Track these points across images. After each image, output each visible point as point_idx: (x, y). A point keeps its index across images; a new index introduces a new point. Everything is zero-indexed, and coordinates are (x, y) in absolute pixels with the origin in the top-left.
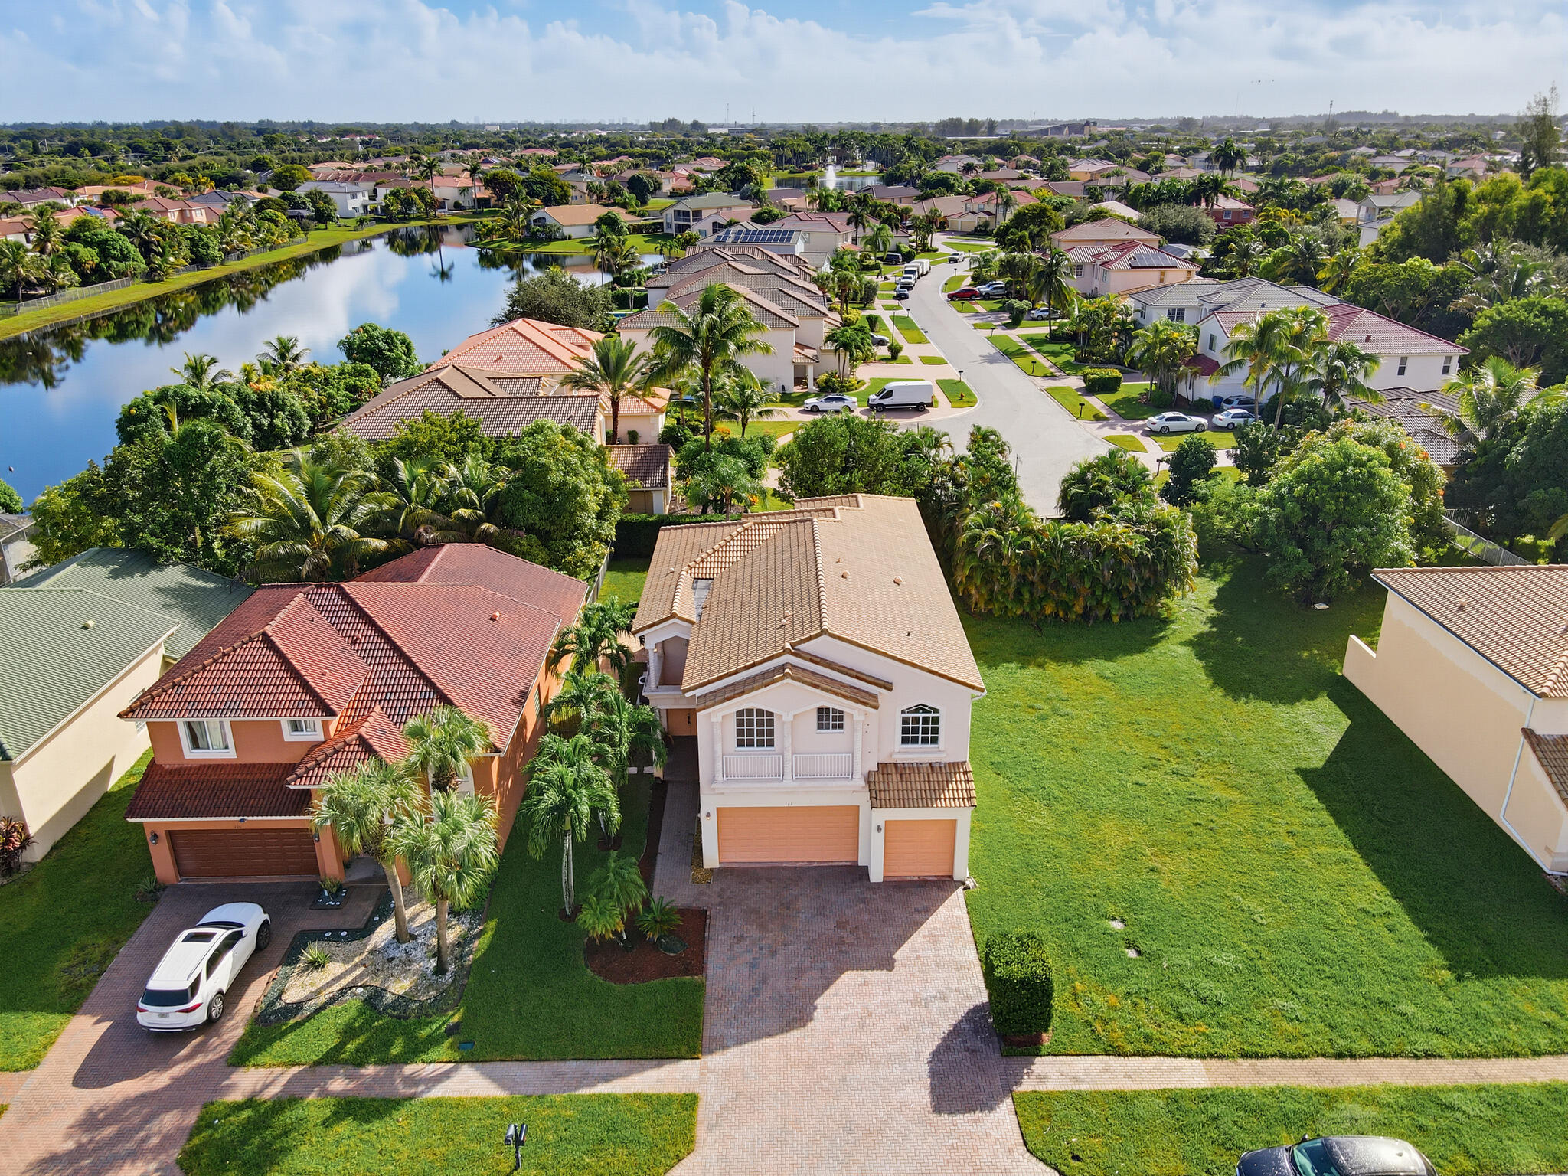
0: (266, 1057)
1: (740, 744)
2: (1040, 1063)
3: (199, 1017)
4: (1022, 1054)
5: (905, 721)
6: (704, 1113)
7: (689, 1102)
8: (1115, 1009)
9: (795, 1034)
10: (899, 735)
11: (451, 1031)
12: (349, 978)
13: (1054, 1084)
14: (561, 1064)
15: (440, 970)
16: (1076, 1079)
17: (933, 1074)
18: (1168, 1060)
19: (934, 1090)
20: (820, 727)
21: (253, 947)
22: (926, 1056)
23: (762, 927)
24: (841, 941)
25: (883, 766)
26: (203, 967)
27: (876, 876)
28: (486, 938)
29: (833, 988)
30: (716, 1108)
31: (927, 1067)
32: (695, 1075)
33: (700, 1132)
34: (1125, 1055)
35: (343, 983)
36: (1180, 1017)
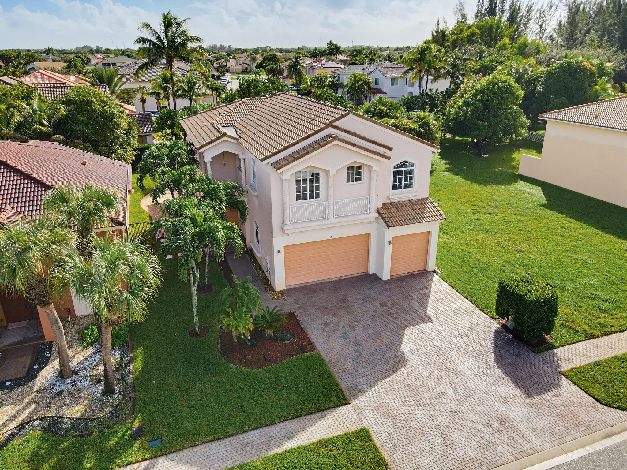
1: (298, 198)
2: (559, 353)
4: (545, 350)
6: (380, 441)
7: (364, 435)
9: (403, 371)
10: (391, 184)
11: (135, 436)
13: (578, 362)
14: (246, 435)
15: (108, 391)
16: (586, 356)
18: (620, 334)
19: (516, 383)
20: (349, 181)
24: (389, 313)
25: (385, 205)
27: (386, 276)
30: (386, 435)
31: (500, 371)
32: (354, 415)
33: (387, 456)
34: (598, 337)
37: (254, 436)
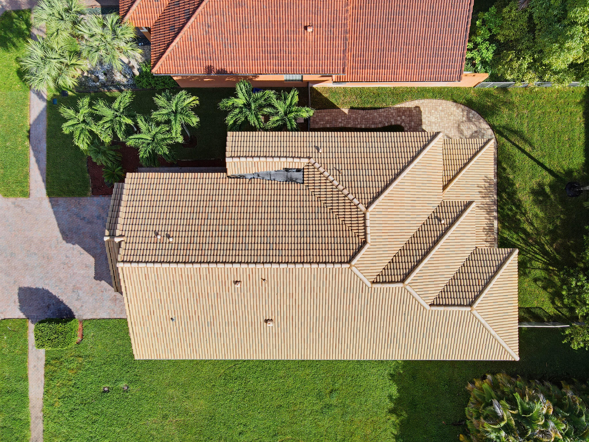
6: (21, 200)
7: (26, 194)
17: (37, 289)
19: (29, 289)
22: (46, 288)
29: (84, 252)
30: (22, 204)
31: (41, 288)
32: (38, 196)
33: (12, 199)
37: (44, 146)
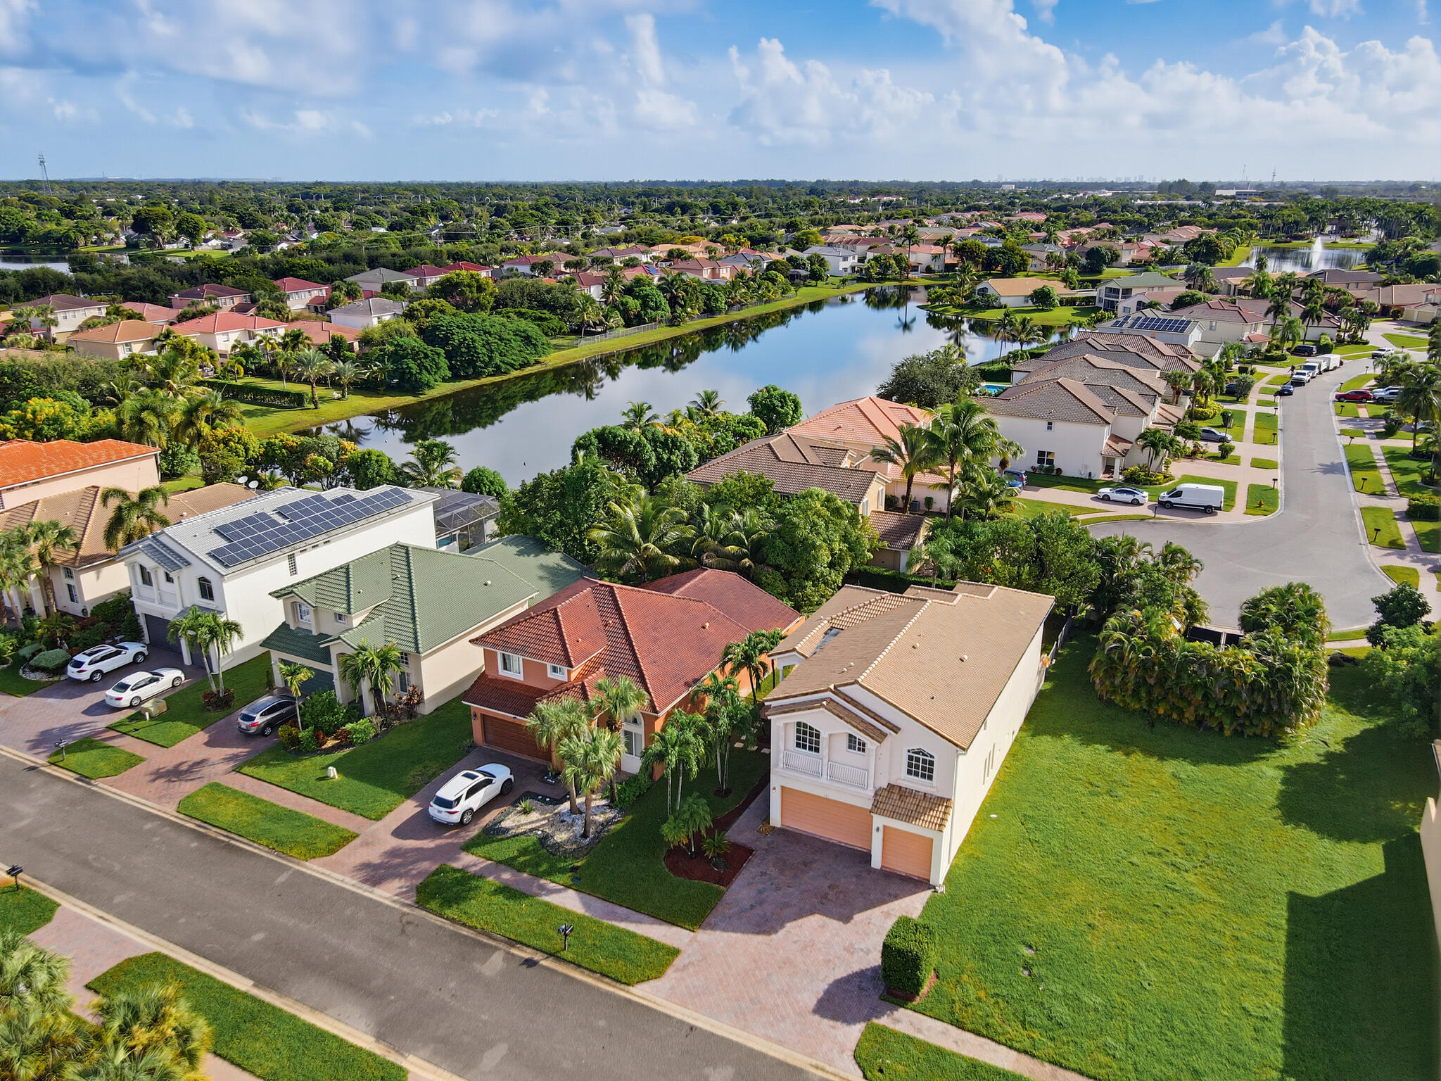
0: (479, 850)
1: (798, 745)
2: (901, 1013)
3: (456, 818)
4: (892, 1002)
5: (910, 758)
6: (678, 962)
7: (675, 952)
8: (979, 1000)
9: (760, 938)
10: (905, 768)
11: (574, 869)
12: (538, 824)
13: (902, 1028)
14: (619, 907)
15: (585, 836)
16: (919, 1031)
17: (827, 992)
18: (993, 1044)
19: (820, 1001)
20: (850, 747)
21: (498, 791)
22: (831, 980)
23: (782, 872)
24: (825, 896)
25: (891, 786)
26: (465, 792)
27: (876, 863)
28: (621, 825)
29: (800, 921)
30: (686, 962)
31: (826, 987)
32: (687, 940)
33: (670, 972)
34: (963, 1029)
35: (534, 826)
36: (1023, 1023)
